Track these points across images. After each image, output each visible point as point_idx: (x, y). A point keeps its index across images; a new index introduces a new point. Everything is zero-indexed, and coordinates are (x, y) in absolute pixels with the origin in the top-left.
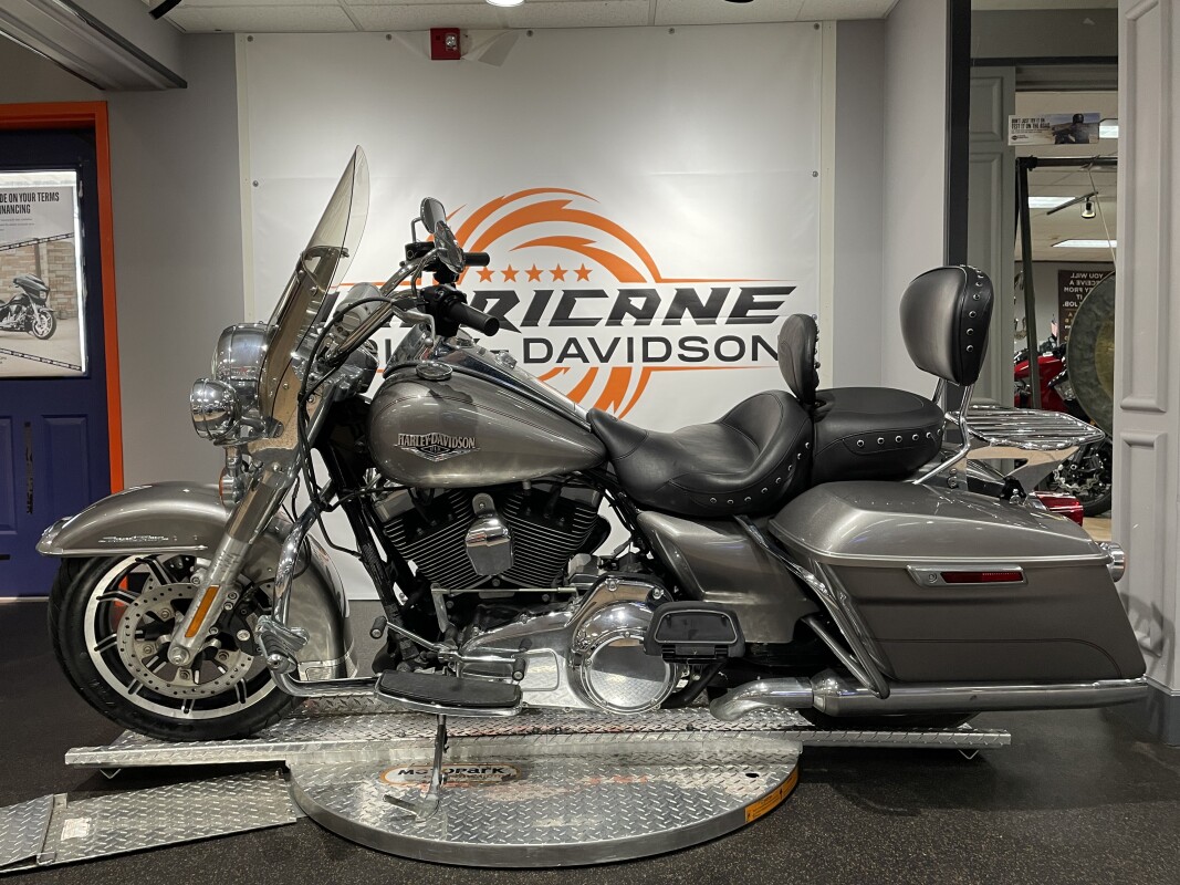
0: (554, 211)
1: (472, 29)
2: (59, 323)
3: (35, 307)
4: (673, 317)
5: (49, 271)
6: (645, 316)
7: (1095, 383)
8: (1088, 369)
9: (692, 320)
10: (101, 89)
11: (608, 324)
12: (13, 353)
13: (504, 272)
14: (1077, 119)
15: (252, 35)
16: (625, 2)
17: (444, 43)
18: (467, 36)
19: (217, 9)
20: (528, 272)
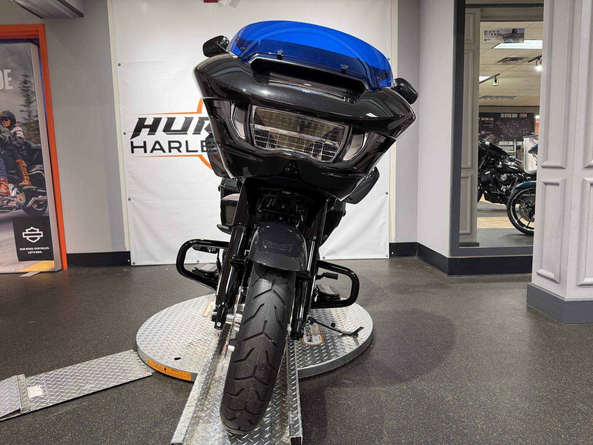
10: (41, 18)
14: (514, 30)
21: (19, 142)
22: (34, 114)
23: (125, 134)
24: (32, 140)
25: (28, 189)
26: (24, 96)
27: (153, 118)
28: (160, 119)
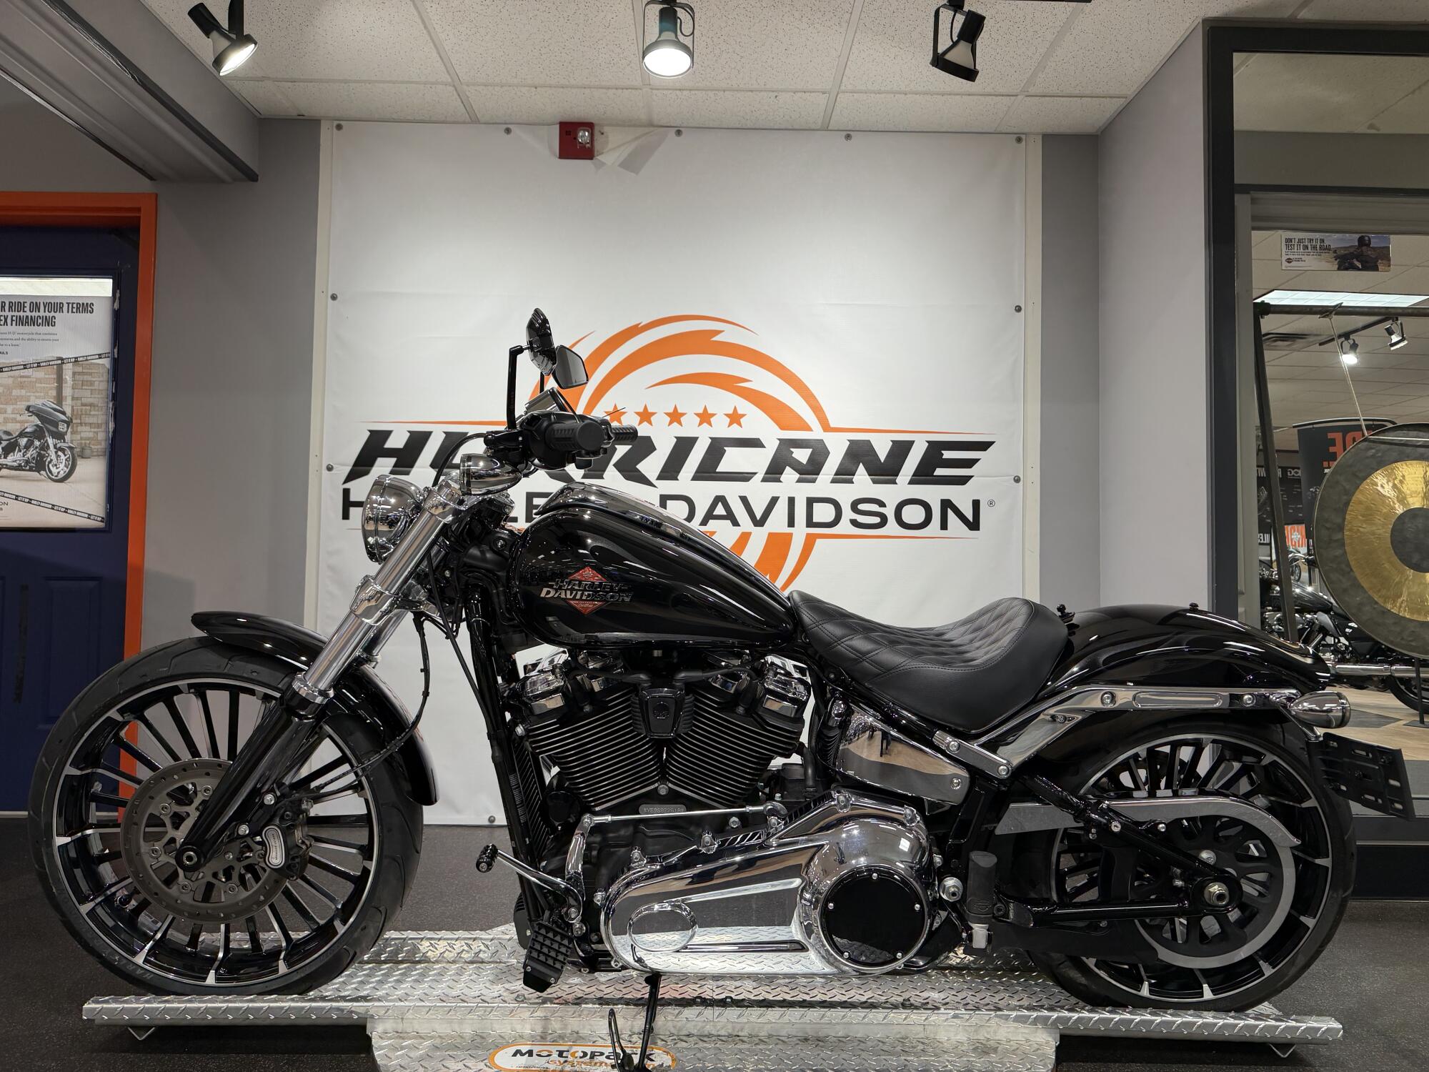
0: (700, 342)
1: (611, 125)
2: (80, 462)
3: (50, 441)
4: (845, 474)
5: (73, 399)
6: (810, 471)
7: (1348, 569)
8: (1338, 552)
9: (868, 477)
10: (151, 178)
11: (764, 480)
12: (17, 498)
13: (637, 413)
14: (1363, 241)
15: (342, 123)
16: (799, 94)
17: (575, 138)
18: (602, 134)
19: (301, 84)
20: (668, 414)
23: (330, 468)
27: (409, 432)
28: (426, 436)
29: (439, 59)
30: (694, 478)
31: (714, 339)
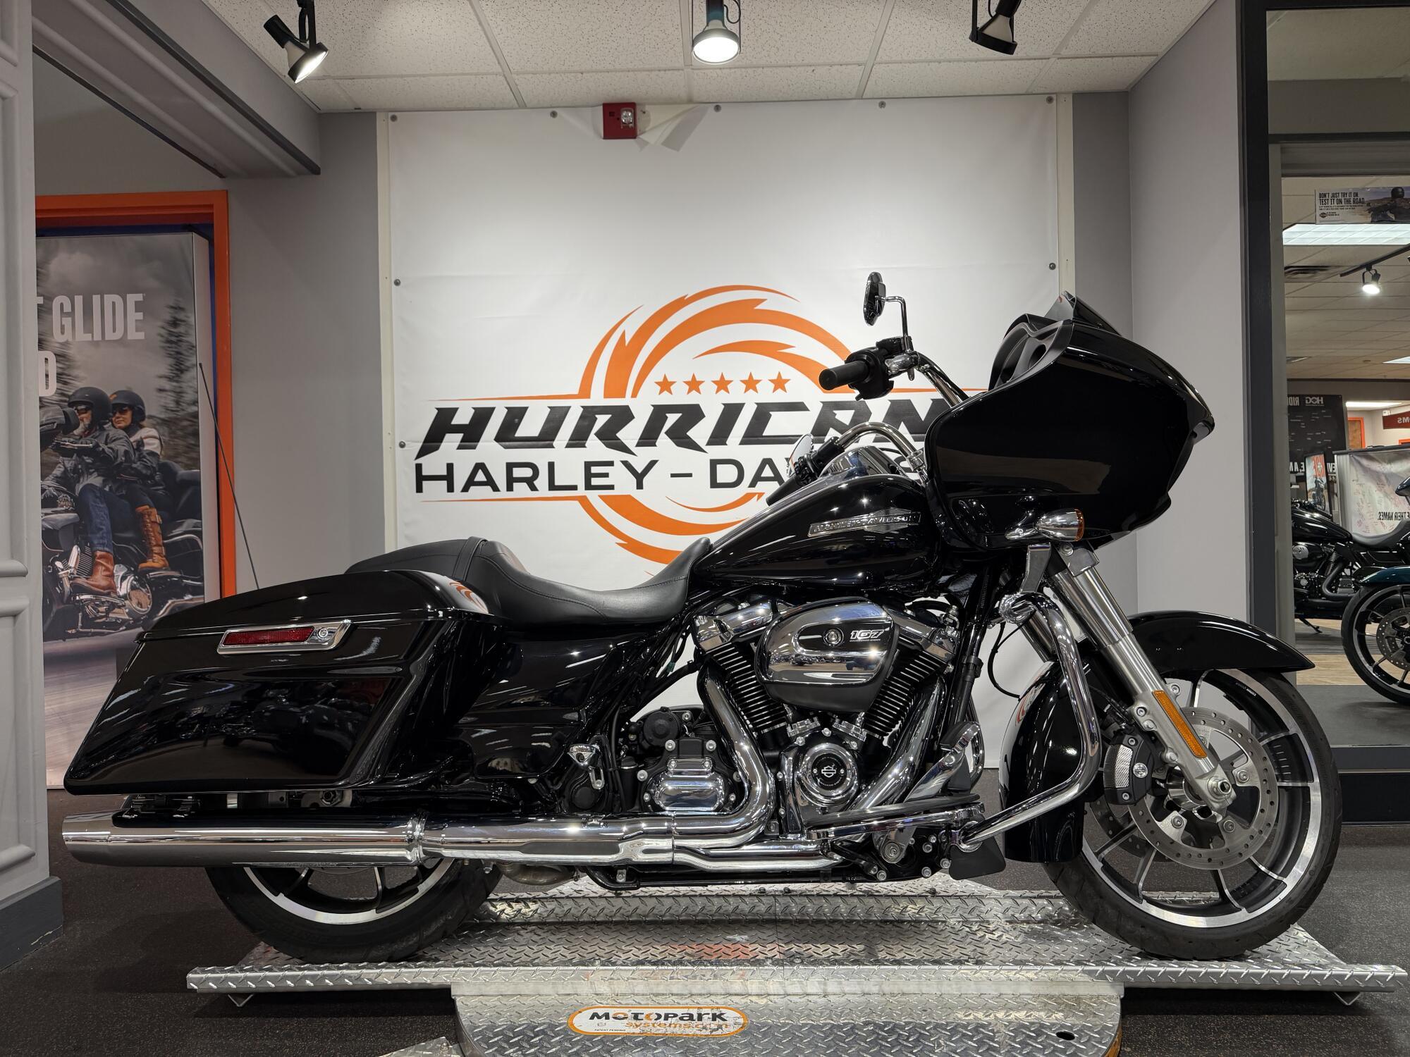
0: (745, 312)
1: (651, 104)
9: (909, 435)
10: (221, 176)
13: (687, 383)
14: (1396, 193)
15: (396, 114)
16: (836, 67)
17: (619, 119)
18: (644, 113)
19: (359, 80)
20: (715, 382)
21: (149, 464)
22: (189, 397)
23: (402, 445)
24: (179, 460)
25: (159, 578)
26: (170, 356)
27: (474, 408)
28: (490, 411)
29: (491, 51)
30: (742, 443)
31: (756, 308)
